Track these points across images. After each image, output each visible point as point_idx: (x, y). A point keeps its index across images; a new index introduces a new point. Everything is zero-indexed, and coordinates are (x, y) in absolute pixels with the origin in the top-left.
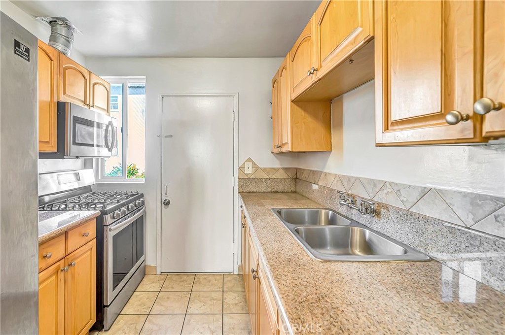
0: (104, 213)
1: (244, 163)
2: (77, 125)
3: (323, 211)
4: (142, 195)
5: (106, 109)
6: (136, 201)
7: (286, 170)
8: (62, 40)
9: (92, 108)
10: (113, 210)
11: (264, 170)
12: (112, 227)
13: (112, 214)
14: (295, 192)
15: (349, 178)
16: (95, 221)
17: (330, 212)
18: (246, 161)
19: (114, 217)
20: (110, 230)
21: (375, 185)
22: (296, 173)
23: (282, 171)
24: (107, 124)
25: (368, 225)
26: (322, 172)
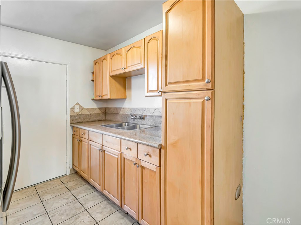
1: (74, 106)
3: (124, 123)
7: (100, 109)
11: (87, 109)
14: (105, 120)
15: (134, 109)
17: (127, 123)
18: (75, 105)
22: (106, 110)
26: (121, 108)
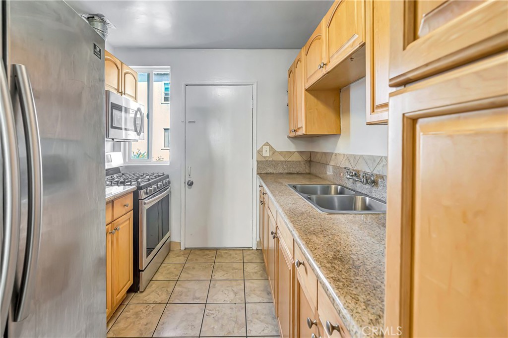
0: (139, 188)
1: (262, 147)
2: (114, 110)
3: (333, 187)
4: (168, 177)
5: (134, 96)
6: (162, 182)
7: (301, 153)
9: (123, 95)
10: (146, 187)
11: (281, 153)
12: (146, 201)
13: (145, 190)
14: (309, 174)
15: (355, 157)
16: (132, 195)
17: (339, 187)
18: (264, 145)
19: (147, 193)
20: (145, 204)
21: (374, 161)
22: (310, 157)
23: (297, 155)
24: (136, 110)
25: (369, 194)
26: (333, 153)
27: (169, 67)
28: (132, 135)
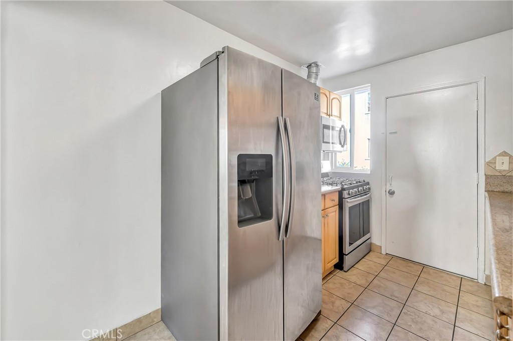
0: (343, 189)
2: (325, 130)
4: (368, 184)
5: (339, 116)
6: (364, 187)
8: (314, 75)
9: (331, 117)
10: (349, 189)
12: (349, 200)
13: (347, 191)
16: (338, 193)
19: (349, 194)
20: (347, 202)
24: (341, 127)
27: (370, 84)
28: (338, 147)
